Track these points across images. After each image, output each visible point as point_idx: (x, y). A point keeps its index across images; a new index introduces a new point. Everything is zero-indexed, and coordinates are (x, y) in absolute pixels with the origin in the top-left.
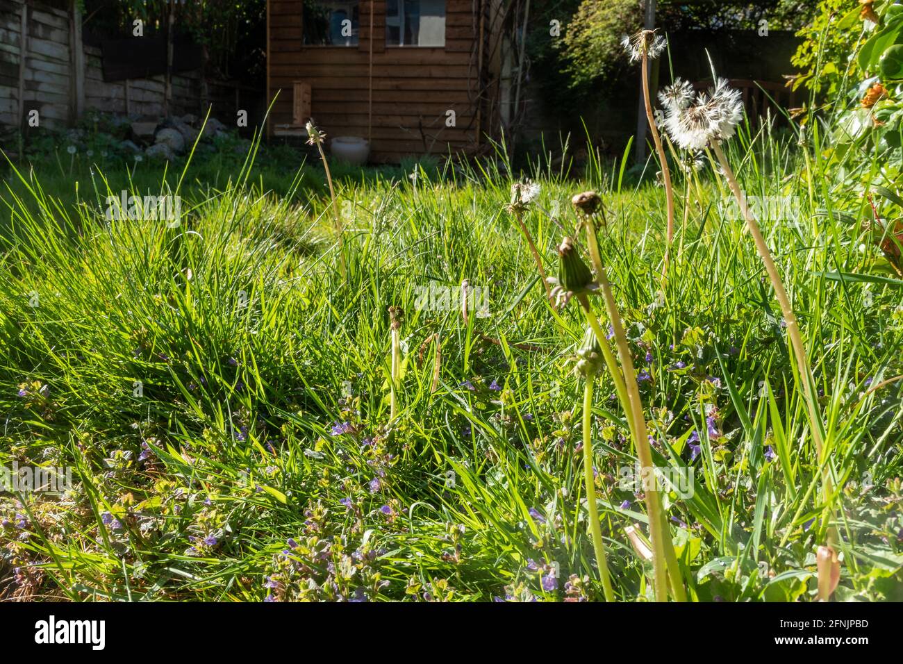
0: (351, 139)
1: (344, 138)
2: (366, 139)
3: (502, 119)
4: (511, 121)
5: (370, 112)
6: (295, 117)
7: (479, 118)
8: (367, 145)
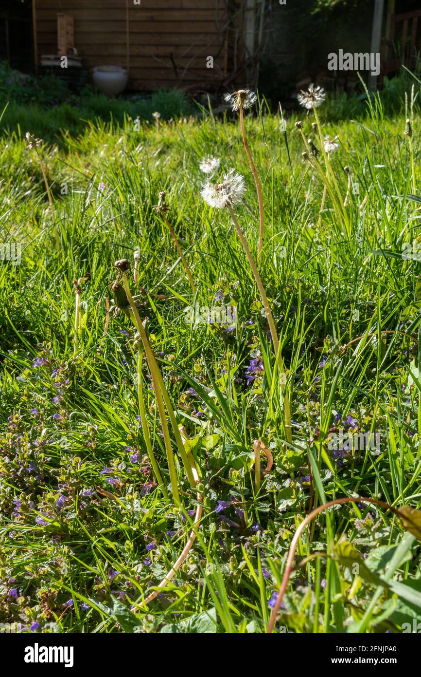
0: (111, 68)
1: (105, 68)
2: (124, 68)
3: (246, 48)
4: (255, 50)
5: (128, 42)
6: (60, 47)
7: (226, 47)
8: (125, 74)
